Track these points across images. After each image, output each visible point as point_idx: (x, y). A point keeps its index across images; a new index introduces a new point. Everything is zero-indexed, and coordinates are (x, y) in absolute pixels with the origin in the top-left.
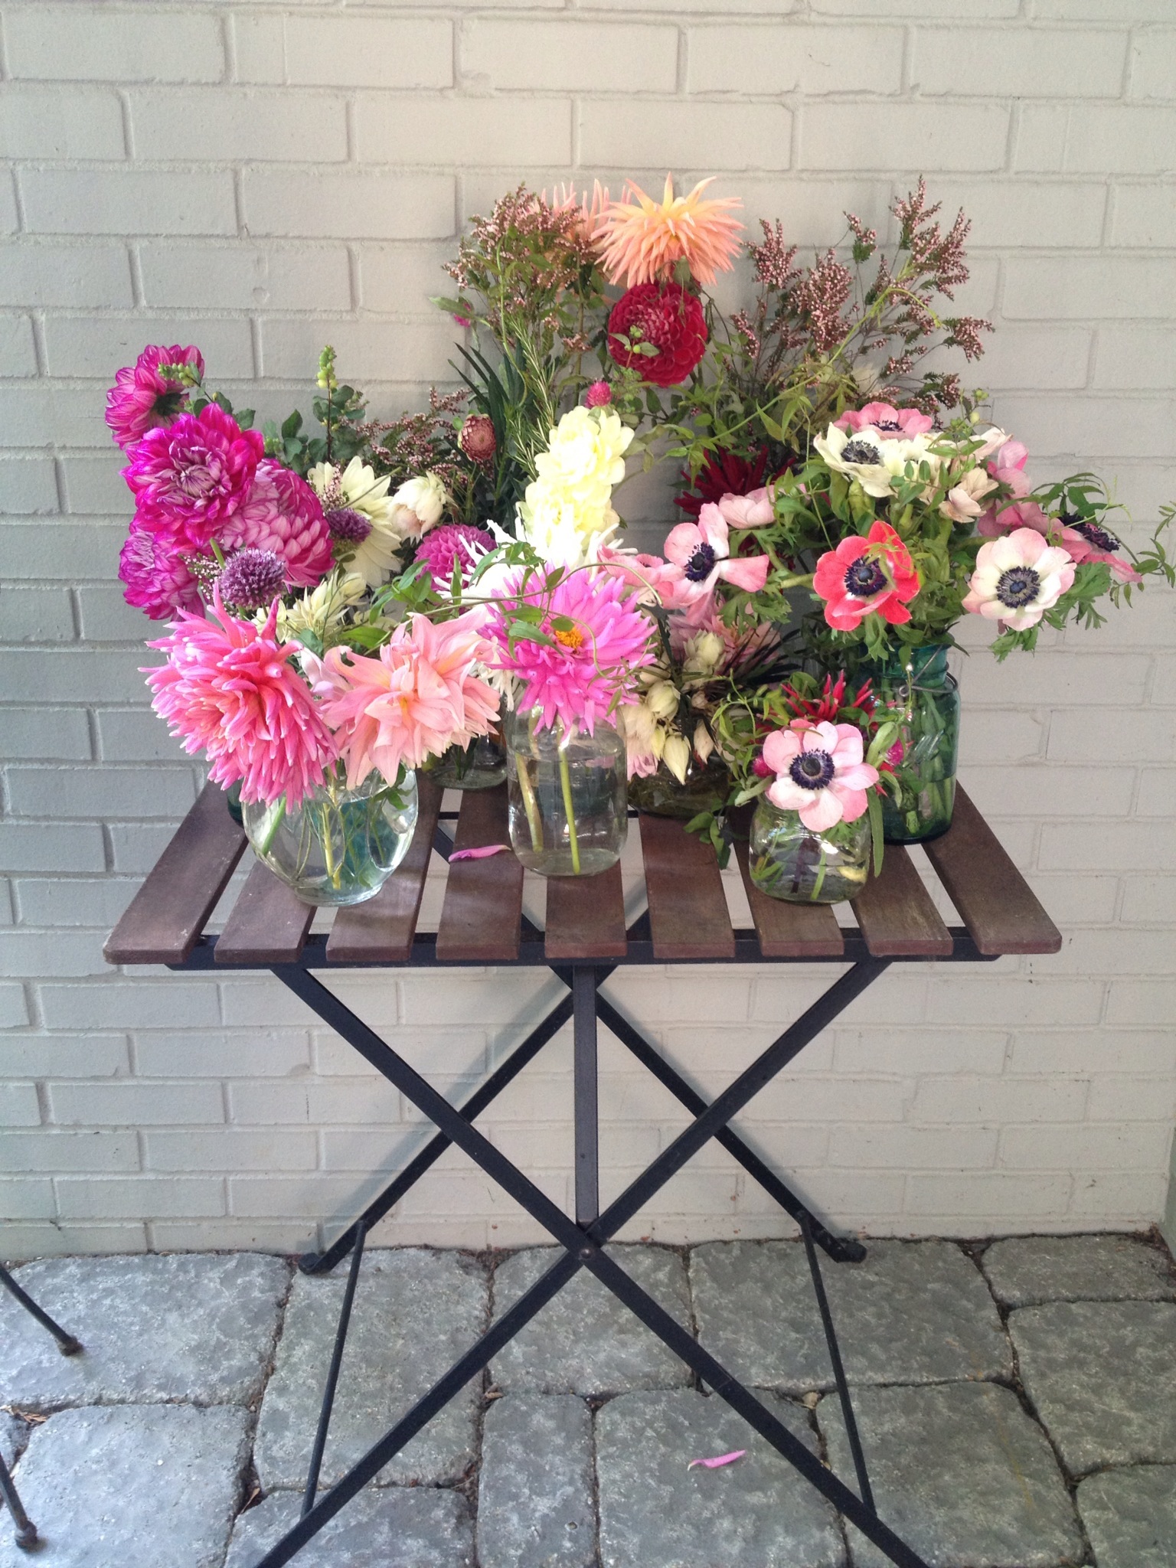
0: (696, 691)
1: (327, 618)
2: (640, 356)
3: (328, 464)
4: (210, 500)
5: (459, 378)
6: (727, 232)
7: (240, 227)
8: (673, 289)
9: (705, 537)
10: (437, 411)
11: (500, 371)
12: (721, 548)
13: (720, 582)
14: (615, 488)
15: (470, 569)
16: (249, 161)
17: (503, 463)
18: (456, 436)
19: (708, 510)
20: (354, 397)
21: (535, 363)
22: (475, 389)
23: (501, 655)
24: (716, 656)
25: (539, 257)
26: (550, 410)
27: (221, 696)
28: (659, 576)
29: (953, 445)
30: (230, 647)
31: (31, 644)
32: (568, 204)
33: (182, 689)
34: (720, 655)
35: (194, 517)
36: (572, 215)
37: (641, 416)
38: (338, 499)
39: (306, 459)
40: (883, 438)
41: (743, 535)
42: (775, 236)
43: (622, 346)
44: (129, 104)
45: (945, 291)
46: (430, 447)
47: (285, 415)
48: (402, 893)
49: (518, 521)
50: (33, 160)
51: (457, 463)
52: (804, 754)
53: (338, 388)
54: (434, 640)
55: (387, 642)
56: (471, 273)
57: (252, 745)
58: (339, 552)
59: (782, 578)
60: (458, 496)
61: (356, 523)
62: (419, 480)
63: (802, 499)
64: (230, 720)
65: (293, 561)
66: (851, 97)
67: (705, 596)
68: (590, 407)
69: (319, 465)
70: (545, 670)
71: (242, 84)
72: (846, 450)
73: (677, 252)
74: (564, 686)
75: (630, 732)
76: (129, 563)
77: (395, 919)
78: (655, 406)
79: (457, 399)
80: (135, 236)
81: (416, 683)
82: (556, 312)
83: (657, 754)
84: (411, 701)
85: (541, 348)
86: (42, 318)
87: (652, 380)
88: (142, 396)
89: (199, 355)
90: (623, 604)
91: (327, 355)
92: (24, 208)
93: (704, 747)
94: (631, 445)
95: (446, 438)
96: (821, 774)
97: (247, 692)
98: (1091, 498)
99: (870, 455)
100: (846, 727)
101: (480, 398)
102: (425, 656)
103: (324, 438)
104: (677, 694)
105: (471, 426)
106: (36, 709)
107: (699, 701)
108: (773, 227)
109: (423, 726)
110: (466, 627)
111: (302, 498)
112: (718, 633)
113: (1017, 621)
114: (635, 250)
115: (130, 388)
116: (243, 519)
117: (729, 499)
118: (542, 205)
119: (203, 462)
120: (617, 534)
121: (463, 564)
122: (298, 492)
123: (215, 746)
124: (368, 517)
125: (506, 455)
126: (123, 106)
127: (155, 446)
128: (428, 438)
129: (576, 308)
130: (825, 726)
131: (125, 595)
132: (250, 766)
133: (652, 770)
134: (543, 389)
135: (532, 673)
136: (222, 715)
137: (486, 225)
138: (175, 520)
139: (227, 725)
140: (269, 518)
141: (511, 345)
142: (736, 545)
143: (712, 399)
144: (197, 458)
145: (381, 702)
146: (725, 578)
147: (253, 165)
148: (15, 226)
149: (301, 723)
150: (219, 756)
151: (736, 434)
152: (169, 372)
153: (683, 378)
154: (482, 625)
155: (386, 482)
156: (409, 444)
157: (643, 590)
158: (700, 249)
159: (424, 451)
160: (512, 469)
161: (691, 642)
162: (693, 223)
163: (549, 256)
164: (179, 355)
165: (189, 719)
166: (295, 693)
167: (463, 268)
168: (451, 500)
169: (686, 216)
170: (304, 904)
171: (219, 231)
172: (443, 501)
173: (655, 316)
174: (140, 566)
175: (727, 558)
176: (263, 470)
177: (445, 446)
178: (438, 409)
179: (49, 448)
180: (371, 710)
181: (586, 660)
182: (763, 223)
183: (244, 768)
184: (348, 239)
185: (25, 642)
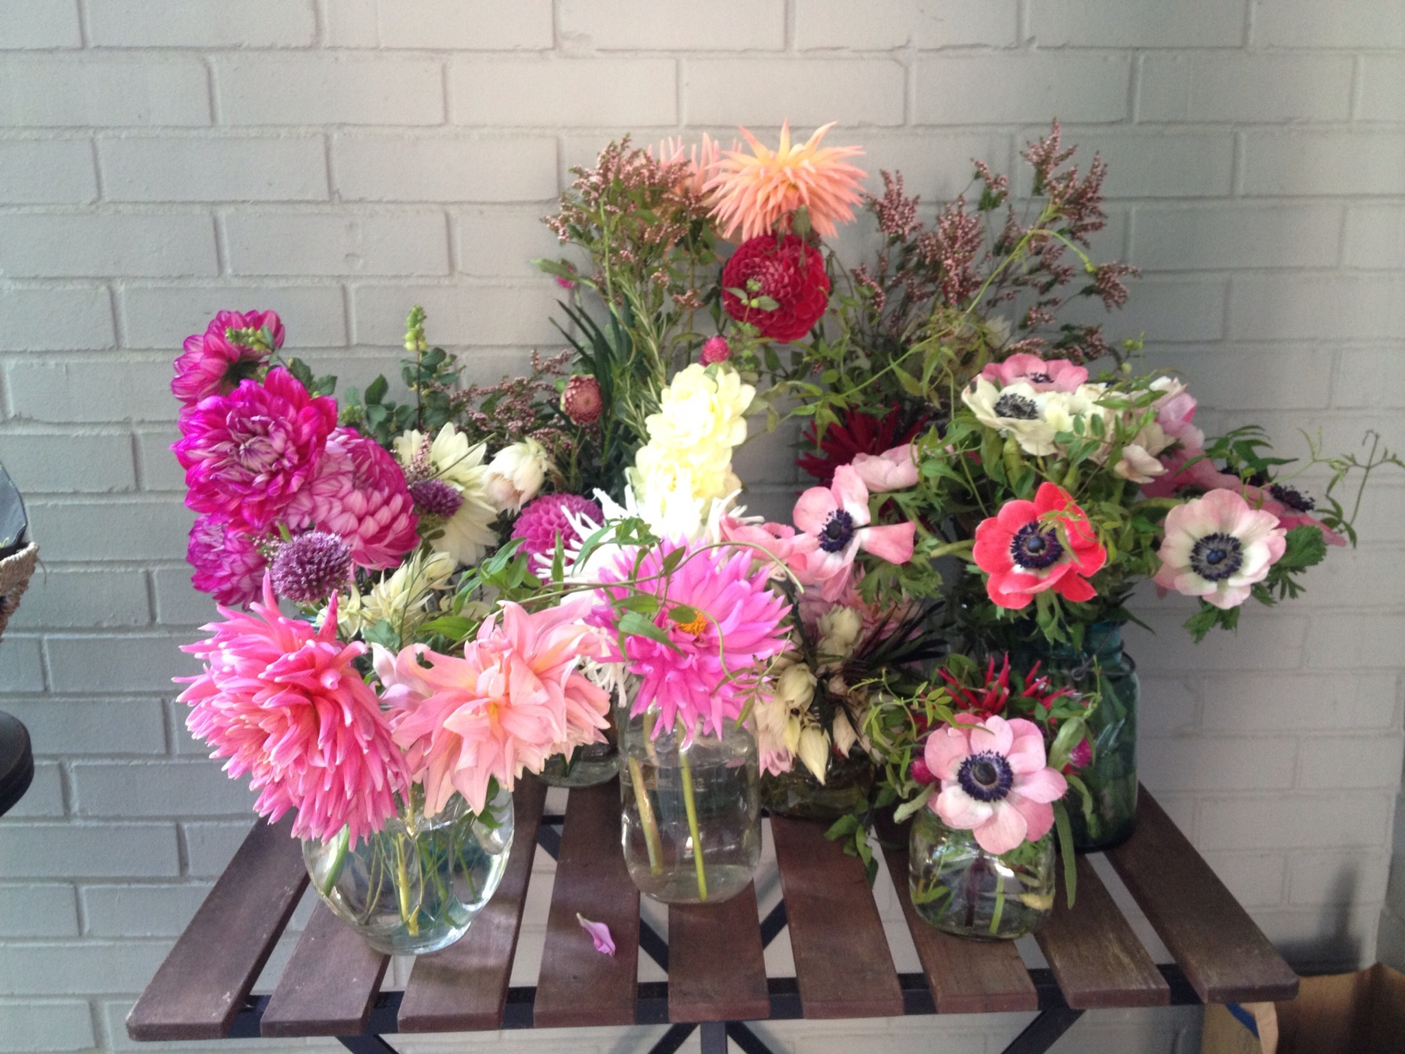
0: (833, 675)
1: (406, 607)
2: (758, 311)
3: (415, 432)
4: (273, 475)
5: (565, 341)
6: (848, 180)
7: (332, 192)
8: (792, 241)
9: (840, 502)
10: (539, 374)
11: (608, 331)
12: (860, 513)
13: (861, 552)
14: (737, 450)
15: (573, 543)
16: (342, 125)
17: (610, 426)
18: (558, 400)
19: (843, 473)
20: (447, 360)
21: (644, 319)
22: (580, 350)
23: (611, 647)
24: (854, 634)
25: (646, 213)
26: (661, 368)
27: (266, 713)
28: (792, 549)
29: (1124, 397)
30: (279, 651)
31: (102, 630)
32: (675, 157)
33: (218, 704)
34: (859, 632)
35: (253, 494)
36: (680, 169)
37: (760, 374)
38: (426, 469)
39: (392, 427)
40: (1038, 391)
41: (882, 499)
42: (895, 187)
43: (738, 300)
44: (216, 70)
45: (1080, 239)
46: (532, 412)
47: (368, 381)
48: (494, 933)
49: (628, 489)
50: (114, 128)
51: (562, 428)
52: (973, 757)
53: (429, 350)
54: (530, 632)
55: (473, 638)
56: (573, 228)
57: (303, 773)
58: (426, 528)
59: (932, 548)
60: (562, 462)
61: (445, 495)
62: (517, 447)
63: (949, 459)
64: (275, 742)
65: (369, 541)
66: (965, 51)
67: (843, 570)
68: (705, 364)
69: (407, 432)
70: (663, 665)
71: (333, 48)
72: (998, 404)
73: (796, 202)
74: (686, 681)
75: (761, 726)
76: (198, 544)
77: (483, 972)
78: (773, 364)
79: (561, 361)
80: (221, 203)
81: (507, 687)
82: (666, 267)
83: (792, 749)
84: (502, 707)
85: (650, 304)
86: (121, 288)
87: (771, 336)
88: (211, 364)
89: (278, 320)
90: (751, 581)
91: (416, 315)
92: (104, 175)
93: (844, 739)
94: (752, 404)
95: (550, 402)
96: (997, 783)
97: (297, 708)
98: (1261, 453)
99: (1028, 409)
100: (1019, 722)
101: (586, 360)
102: (519, 653)
103: (415, 405)
104: (813, 680)
105: (575, 387)
106: (107, 700)
107: (837, 686)
108: (893, 177)
109: (516, 739)
110: (569, 615)
111: (382, 471)
112: (855, 606)
113: (1219, 595)
114: (751, 200)
115: (197, 356)
116: (311, 495)
117: (863, 460)
118: (648, 159)
119: (267, 434)
120: (739, 501)
121: (567, 538)
122: (377, 463)
123: (260, 772)
124: (460, 488)
125: (614, 418)
126: (209, 73)
127: (212, 416)
128: (530, 403)
129: (686, 266)
130: (994, 721)
131: (193, 579)
132: (302, 799)
133: (786, 767)
134: (653, 346)
135: (648, 669)
136: (268, 735)
137: (589, 175)
138: (232, 499)
139: (272, 749)
140: (341, 494)
141: (618, 304)
142: (876, 512)
143: (838, 354)
144: (259, 429)
145: (465, 711)
146: (866, 548)
147: (346, 130)
148: (94, 195)
149: (363, 744)
150: (263, 786)
151: (864, 392)
152: (237, 336)
153: (804, 334)
154: (588, 612)
155: (482, 449)
156: (508, 409)
157: (772, 564)
158: (821, 198)
159: (524, 415)
160: (621, 432)
161: (824, 617)
162: (813, 170)
163: (657, 212)
164: (257, 320)
165: (229, 740)
166: (356, 705)
167: (565, 220)
168: (553, 467)
169: (806, 163)
170: (375, 953)
171: (309, 197)
172: (545, 469)
173: (774, 269)
174: (209, 547)
175: (866, 526)
176: (335, 442)
177: (548, 410)
178: (541, 372)
179: (126, 423)
180: (451, 723)
181: (711, 648)
182: (885, 175)
183: (295, 801)
184: (445, 203)
185: (97, 628)
